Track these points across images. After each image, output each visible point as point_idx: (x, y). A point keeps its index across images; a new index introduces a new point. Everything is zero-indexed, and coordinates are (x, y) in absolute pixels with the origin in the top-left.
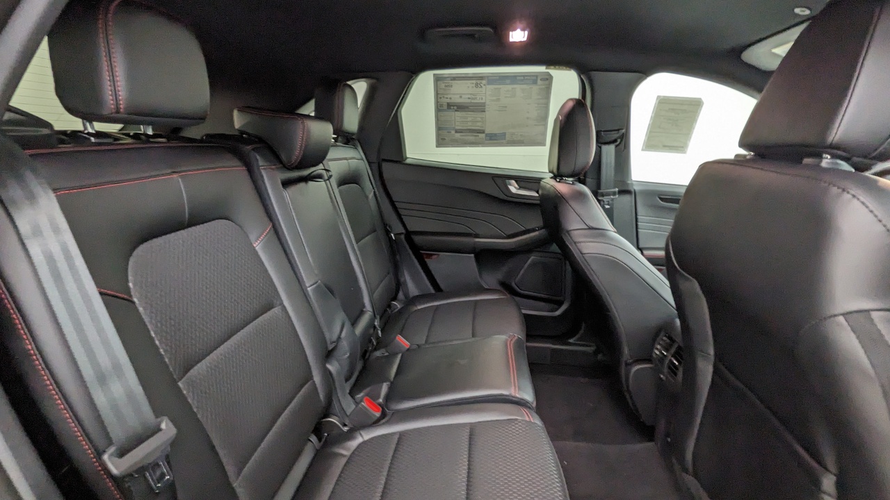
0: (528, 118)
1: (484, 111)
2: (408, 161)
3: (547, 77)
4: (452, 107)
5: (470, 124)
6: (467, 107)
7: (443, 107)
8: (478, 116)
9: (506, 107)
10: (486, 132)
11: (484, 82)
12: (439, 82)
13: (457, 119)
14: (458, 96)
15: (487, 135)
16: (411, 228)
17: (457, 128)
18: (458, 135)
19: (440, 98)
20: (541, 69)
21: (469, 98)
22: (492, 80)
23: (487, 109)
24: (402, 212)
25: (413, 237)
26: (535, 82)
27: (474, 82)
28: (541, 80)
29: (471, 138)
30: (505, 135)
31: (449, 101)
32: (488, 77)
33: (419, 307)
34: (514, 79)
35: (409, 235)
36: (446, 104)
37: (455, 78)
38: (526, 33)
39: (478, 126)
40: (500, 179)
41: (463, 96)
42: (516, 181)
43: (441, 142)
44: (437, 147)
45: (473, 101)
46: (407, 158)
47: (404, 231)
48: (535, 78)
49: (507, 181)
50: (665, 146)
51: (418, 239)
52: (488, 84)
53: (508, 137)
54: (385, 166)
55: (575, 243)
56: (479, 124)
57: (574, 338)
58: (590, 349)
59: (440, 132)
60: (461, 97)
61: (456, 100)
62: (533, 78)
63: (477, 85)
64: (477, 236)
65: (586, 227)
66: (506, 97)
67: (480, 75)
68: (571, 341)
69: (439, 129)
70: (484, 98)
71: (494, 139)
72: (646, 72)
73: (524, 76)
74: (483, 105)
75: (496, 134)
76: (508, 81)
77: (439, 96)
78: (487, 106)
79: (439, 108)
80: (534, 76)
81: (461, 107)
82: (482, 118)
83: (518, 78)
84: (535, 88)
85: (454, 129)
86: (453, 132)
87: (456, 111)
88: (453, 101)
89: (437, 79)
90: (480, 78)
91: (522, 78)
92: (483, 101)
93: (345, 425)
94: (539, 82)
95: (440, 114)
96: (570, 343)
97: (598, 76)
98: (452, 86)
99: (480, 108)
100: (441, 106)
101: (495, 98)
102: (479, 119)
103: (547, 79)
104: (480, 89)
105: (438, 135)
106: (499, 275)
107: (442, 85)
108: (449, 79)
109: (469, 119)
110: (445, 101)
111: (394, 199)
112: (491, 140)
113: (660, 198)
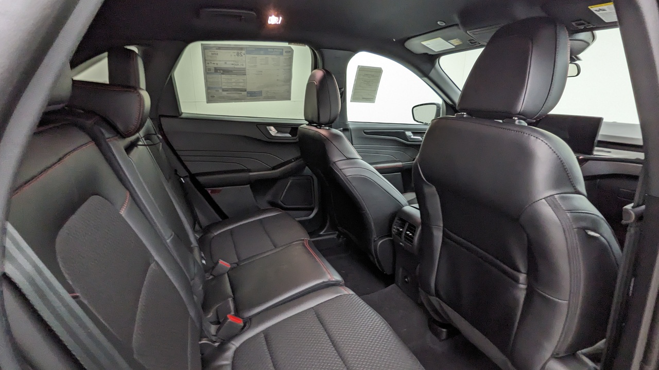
0: (278, 80)
1: (245, 75)
2: (183, 116)
3: (290, 50)
4: (219, 71)
5: (234, 84)
6: (231, 71)
7: (211, 71)
8: (240, 78)
9: (261, 71)
10: (247, 91)
11: (243, 52)
12: (206, 50)
13: (224, 80)
14: (224, 62)
15: (248, 93)
16: (193, 171)
17: (224, 87)
18: (225, 93)
19: (208, 63)
20: (286, 44)
21: (233, 64)
22: (250, 50)
23: (247, 73)
24: (183, 158)
25: (197, 178)
26: (281, 54)
27: (236, 51)
28: (286, 52)
29: (236, 95)
30: (261, 93)
31: (216, 66)
32: (246, 48)
33: (216, 234)
34: (266, 50)
35: (193, 177)
36: (214, 69)
37: (219, 48)
38: (281, 18)
39: (241, 86)
40: (261, 126)
41: (228, 63)
42: (274, 127)
43: (211, 99)
44: (207, 103)
45: (236, 67)
46: (182, 113)
47: (187, 174)
48: (281, 50)
49: (268, 127)
50: (363, 98)
51: (201, 179)
52: (247, 54)
53: (264, 95)
54: (164, 121)
55: (340, 169)
56: (241, 84)
57: (323, 231)
58: (334, 236)
59: (209, 91)
60: (226, 63)
61: (222, 65)
62: (280, 50)
63: (238, 54)
64: (250, 171)
65: (346, 158)
66: (261, 64)
67: (240, 47)
68: (321, 233)
69: (208, 88)
70: (244, 64)
71: (254, 96)
72: (355, 51)
73: (273, 49)
74: (244, 70)
75: (255, 92)
76: (262, 52)
77: (207, 62)
78: (247, 71)
79: (207, 71)
80: (280, 49)
81: (226, 71)
82: (243, 80)
83: (269, 50)
84: (282, 58)
85: (221, 88)
86: (221, 91)
87: (222, 74)
88: (219, 66)
89: (204, 48)
90: (241, 48)
91: (272, 50)
92: (244, 67)
93: (215, 342)
94: (284, 54)
95: (208, 76)
96: (321, 235)
97: (327, 52)
98: (217, 54)
99: (242, 72)
100: (210, 69)
101: (253, 65)
102: (242, 81)
103: (290, 52)
104: (241, 57)
105: (208, 94)
106: (268, 197)
107: (209, 53)
108: (215, 48)
109: (233, 80)
110: (212, 66)
111: (175, 148)
112: (251, 96)
113: (364, 132)
